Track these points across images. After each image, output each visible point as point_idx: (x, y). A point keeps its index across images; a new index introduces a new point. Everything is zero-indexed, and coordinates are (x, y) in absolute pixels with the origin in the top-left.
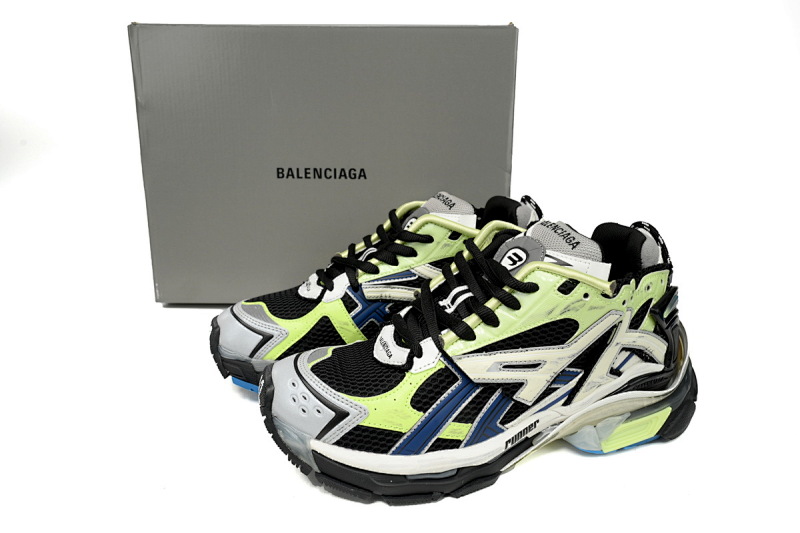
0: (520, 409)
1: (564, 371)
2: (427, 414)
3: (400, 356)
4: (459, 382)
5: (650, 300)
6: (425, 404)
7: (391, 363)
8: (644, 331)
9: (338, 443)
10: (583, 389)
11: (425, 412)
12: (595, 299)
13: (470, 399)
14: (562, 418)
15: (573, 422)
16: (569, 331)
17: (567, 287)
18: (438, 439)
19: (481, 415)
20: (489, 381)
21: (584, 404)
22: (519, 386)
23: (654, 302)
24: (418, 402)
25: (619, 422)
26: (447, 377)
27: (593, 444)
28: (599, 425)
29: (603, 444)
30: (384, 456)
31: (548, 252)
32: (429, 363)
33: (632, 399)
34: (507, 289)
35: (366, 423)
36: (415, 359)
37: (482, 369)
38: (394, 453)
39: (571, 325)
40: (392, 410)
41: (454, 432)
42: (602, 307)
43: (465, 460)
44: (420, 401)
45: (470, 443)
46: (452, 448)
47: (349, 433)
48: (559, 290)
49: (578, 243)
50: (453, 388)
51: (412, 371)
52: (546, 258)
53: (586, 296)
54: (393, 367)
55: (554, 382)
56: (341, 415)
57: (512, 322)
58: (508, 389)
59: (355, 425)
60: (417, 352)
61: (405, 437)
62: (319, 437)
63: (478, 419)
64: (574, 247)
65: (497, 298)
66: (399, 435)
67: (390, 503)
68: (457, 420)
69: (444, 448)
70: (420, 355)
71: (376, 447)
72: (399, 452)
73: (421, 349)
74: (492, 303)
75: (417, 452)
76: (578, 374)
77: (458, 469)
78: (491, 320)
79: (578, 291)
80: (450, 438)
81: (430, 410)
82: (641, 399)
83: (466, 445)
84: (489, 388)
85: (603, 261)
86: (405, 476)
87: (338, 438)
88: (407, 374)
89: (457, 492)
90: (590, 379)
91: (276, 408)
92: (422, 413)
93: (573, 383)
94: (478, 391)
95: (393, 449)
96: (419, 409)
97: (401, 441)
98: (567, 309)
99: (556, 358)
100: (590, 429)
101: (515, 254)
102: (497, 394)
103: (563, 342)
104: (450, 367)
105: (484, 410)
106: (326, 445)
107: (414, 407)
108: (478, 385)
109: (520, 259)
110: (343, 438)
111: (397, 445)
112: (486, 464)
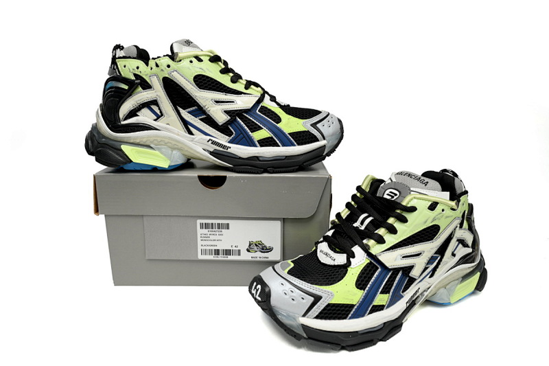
0: (412, 280)
1: (432, 257)
2: (366, 291)
3: (341, 259)
4: (379, 270)
5: (465, 212)
6: (363, 285)
7: (336, 264)
8: (465, 229)
9: (317, 317)
10: (440, 266)
11: (364, 290)
12: (448, 212)
13: (387, 279)
14: (429, 286)
15: (435, 287)
16: (435, 232)
17: (433, 206)
18: (374, 306)
19: (393, 288)
20: (396, 267)
21: (440, 276)
22: (411, 268)
23: (466, 212)
24: (359, 285)
25: (457, 284)
26: (372, 267)
27: (446, 299)
28: (447, 287)
29: (451, 298)
30: (345, 320)
31: (412, 189)
32: (360, 260)
33: (462, 270)
34: (398, 211)
35: (333, 302)
36: (351, 259)
37: (392, 260)
38: (350, 318)
39: (436, 228)
40: (345, 291)
41: (381, 300)
42: (452, 216)
43: (389, 316)
44: (361, 284)
45: (389, 306)
46: (380, 310)
47: (324, 309)
48: (429, 208)
49: (427, 182)
50: (377, 273)
51: (352, 266)
52: (412, 193)
53: (443, 210)
54: (338, 266)
55: (427, 264)
56: (317, 299)
57: (404, 231)
58: (406, 270)
59: (326, 304)
60: (351, 255)
61: (356, 307)
62: (304, 316)
63: (392, 291)
64: (426, 185)
65: (393, 217)
66: (352, 306)
67: (350, 351)
68: (382, 293)
69: (376, 311)
70: (354, 257)
71: (339, 316)
72: (354, 317)
73: (353, 253)
74: (391, 221)
75: (363, 316)
76: (437, 257)
77: (384, 323)
78: (393, 230)
79: (439, 208)
80: (379, 304)
81: (367, 289)
82: (466, 269)
83: (387, 308)
84: (396, 271)
85: (443, 191)
86: (357, 332)
87: (317, 313)
88: (349, 269)
89: (385, 338)
90: (443, 260)
91: (274, 301)
92: (363, 291)
93: (435, 264)
94: (390, 274)
95: (350, 315)
96: (361, 289)
97: (354, 310)
98: (434, 220)
99: (429, 248)
100: (442, 290)
101: (391, 192)
102: (400, 274)
103: (432, 239)
104: (373, 261)
105: (395, 285)
106: (309, 319)
107: (357, 288)
108: (390, 270)
109: (396, 195)
110: (320, 313)
111: (352, 313)
112: (397, 319)
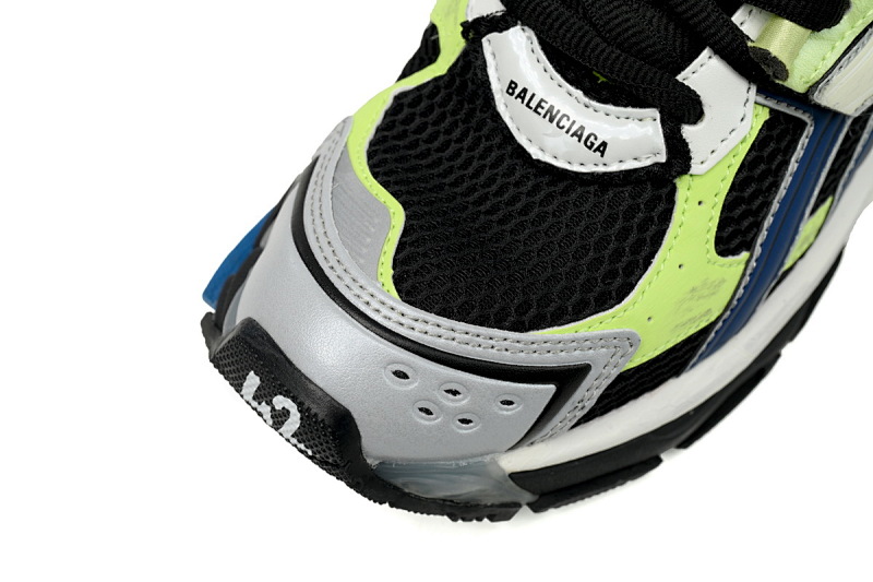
2: (758, 250)
4: (809, 130)
6: (748, 230)
19: (851, 166)
24: (732, 236)
35: (636, 360)
36: (688, 131)
41: (807, 239)
44: (736, 231)
51: (692, 169)
66: (705, 331)
68: (813, 213)
71: (656, 381)
80: (799, 256)
81: (762, 237)
87: (573, 423)
92: (745, 256)
104: (782, 108)
105: (857, 152)
107: (725, 253)
111: (702, 350)
